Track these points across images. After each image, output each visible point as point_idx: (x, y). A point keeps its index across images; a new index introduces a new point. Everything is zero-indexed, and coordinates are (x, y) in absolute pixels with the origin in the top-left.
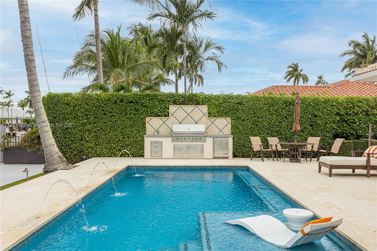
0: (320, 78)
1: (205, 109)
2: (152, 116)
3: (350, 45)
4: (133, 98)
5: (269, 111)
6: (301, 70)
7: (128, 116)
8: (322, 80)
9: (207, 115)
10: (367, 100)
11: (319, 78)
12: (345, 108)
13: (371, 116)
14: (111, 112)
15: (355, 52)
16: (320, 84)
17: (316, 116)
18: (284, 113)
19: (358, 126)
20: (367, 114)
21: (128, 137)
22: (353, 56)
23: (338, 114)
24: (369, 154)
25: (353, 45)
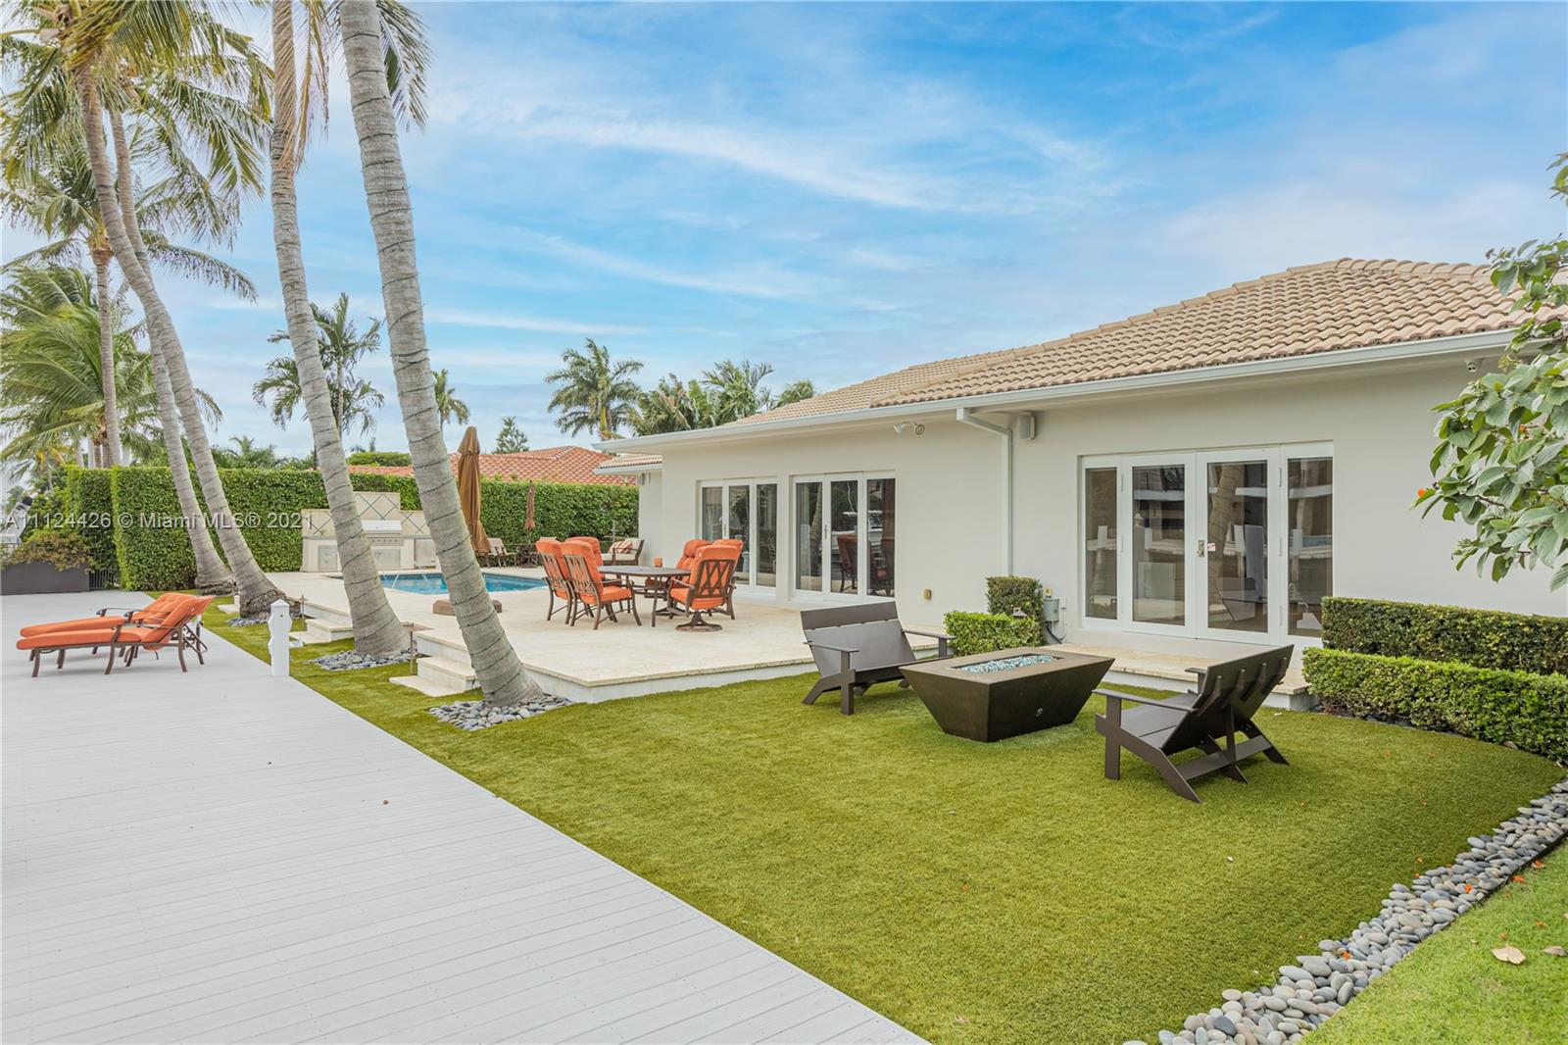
0: (509, 423)
1: (396, 497)
2: (312, 507)
3: (566, 358)
4: (281, 479)
5: (488, 502)
6: (450, 392)
7: (273, 507)
8: (512, 428)
9: (399, 506)
10: (608, 490)
11: (507, 424)
12: (584, 500)
13: (613, 510)
14: (243, 501)
15: (575, 374)
16: (509, 436)
17: (548, 510)
18: (509, 505)
19: (599, 522)
20: (609, 508)
21: (272, 541)
22: (570, 382)
23: (575, 507)
24: (614, 549)
25: (571, 359)
